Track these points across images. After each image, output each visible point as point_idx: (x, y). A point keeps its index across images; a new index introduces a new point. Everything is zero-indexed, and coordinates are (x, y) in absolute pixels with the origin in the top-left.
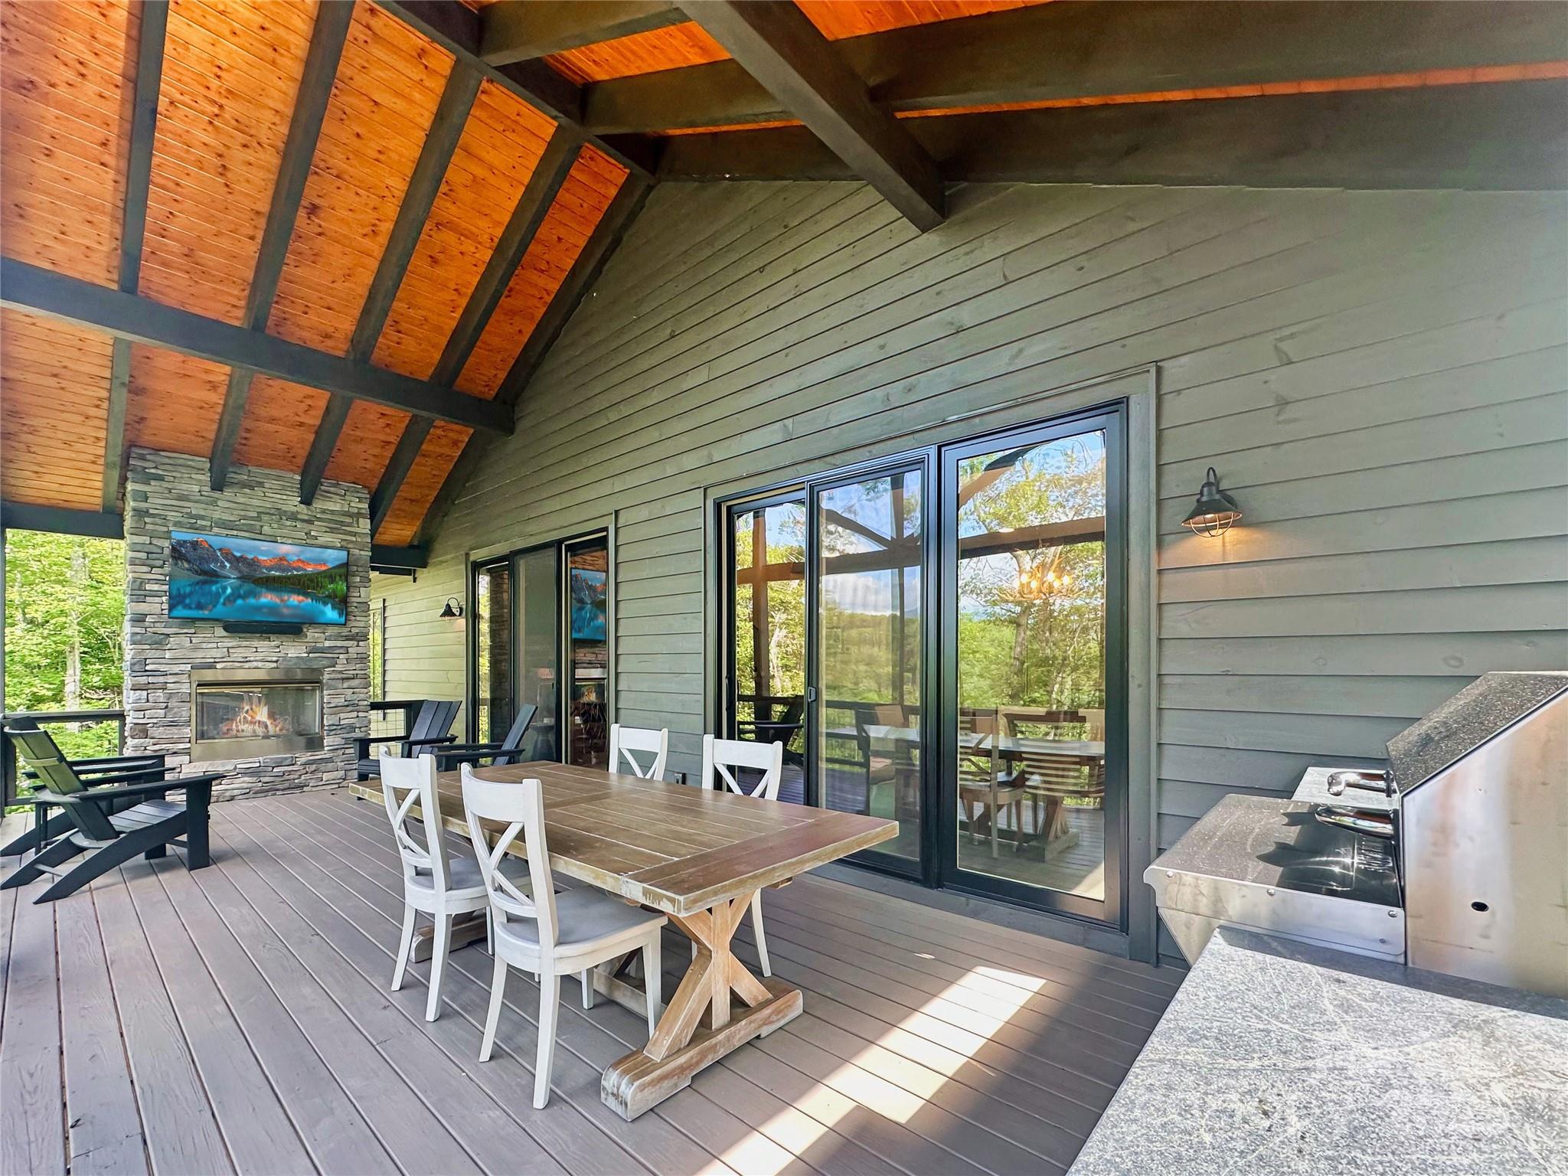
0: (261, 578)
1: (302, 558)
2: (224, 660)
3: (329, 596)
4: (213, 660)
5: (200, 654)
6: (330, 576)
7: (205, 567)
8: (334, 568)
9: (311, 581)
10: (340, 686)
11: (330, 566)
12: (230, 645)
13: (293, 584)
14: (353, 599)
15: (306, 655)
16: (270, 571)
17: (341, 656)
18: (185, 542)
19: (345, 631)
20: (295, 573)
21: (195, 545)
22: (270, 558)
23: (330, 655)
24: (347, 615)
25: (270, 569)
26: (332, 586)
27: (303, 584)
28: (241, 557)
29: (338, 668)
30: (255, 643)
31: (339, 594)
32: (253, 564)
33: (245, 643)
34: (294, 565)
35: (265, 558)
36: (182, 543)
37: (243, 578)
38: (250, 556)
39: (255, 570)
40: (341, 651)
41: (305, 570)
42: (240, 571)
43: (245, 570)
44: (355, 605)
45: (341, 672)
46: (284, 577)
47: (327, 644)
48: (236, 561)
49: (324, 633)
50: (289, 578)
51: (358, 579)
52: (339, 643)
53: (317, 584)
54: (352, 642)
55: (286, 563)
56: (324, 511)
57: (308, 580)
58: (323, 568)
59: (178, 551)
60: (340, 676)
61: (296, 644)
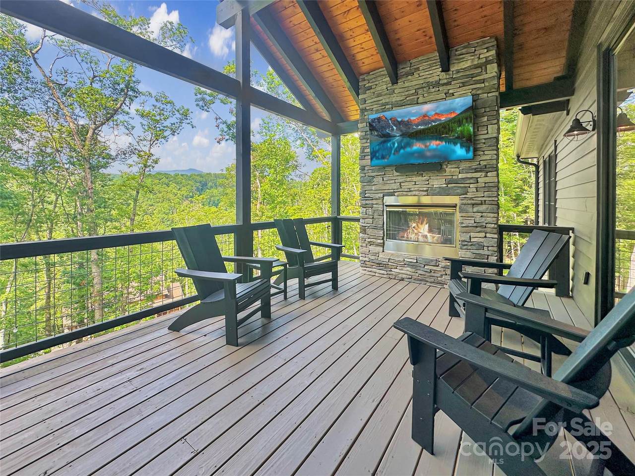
0: (413, 133)
1: (437, 112)
2: (398, 190)
3: (458, 138)
4: (392, 191)
5: (387, 187)
6: (458, 121)
7: (384, 132)
8: (461, 113)
9: (444, 127)
10: (470, 210)
11: (458, 112)
12: (401, 181)
13: (432, 133)
14: (482, 137)
15: (445, 185)
16: (418, 126)
17: (471, 186)
18: (375, 119)
19: (474, 165)
20: (434, 124)
21: (379, 119)
22: (417, 117)
23: (462, 185)
24: (475, 150)
25: (417, 125)
26: (460, 128)
27: (439, 131)
28: (402, 121)
29: (469, 195)
30: (415, 179)
31: (466, 134)
32: (407, 124)
33: (408, 179)
34: (433, 118)
35: (414, 118)
36: (373, 120)
37: (403, 135)
38: (406, 119)
39: (409, 128)
40: (472, 181)
41: (440, 120)
42: (401, 131)
43: (404, 129)
44: (484, 141)
45: (471, 199)
46: (427, 129)
47: (460, 176)
48: (399, 124)
49: (458, 168)
50: (429, 129)
51: (485, 119)
52: (469, 175)
53: (449, 129)
54: (480, 174)
55: (427, 118)
56: (458, 72)
57: (443, 127)
58: (453, 116)
59: (372, 125)
60: (470, 202)
61: (439, 177)
